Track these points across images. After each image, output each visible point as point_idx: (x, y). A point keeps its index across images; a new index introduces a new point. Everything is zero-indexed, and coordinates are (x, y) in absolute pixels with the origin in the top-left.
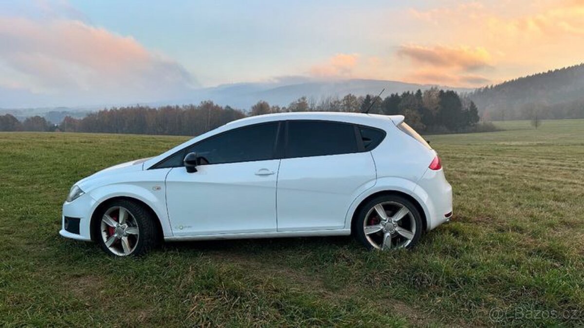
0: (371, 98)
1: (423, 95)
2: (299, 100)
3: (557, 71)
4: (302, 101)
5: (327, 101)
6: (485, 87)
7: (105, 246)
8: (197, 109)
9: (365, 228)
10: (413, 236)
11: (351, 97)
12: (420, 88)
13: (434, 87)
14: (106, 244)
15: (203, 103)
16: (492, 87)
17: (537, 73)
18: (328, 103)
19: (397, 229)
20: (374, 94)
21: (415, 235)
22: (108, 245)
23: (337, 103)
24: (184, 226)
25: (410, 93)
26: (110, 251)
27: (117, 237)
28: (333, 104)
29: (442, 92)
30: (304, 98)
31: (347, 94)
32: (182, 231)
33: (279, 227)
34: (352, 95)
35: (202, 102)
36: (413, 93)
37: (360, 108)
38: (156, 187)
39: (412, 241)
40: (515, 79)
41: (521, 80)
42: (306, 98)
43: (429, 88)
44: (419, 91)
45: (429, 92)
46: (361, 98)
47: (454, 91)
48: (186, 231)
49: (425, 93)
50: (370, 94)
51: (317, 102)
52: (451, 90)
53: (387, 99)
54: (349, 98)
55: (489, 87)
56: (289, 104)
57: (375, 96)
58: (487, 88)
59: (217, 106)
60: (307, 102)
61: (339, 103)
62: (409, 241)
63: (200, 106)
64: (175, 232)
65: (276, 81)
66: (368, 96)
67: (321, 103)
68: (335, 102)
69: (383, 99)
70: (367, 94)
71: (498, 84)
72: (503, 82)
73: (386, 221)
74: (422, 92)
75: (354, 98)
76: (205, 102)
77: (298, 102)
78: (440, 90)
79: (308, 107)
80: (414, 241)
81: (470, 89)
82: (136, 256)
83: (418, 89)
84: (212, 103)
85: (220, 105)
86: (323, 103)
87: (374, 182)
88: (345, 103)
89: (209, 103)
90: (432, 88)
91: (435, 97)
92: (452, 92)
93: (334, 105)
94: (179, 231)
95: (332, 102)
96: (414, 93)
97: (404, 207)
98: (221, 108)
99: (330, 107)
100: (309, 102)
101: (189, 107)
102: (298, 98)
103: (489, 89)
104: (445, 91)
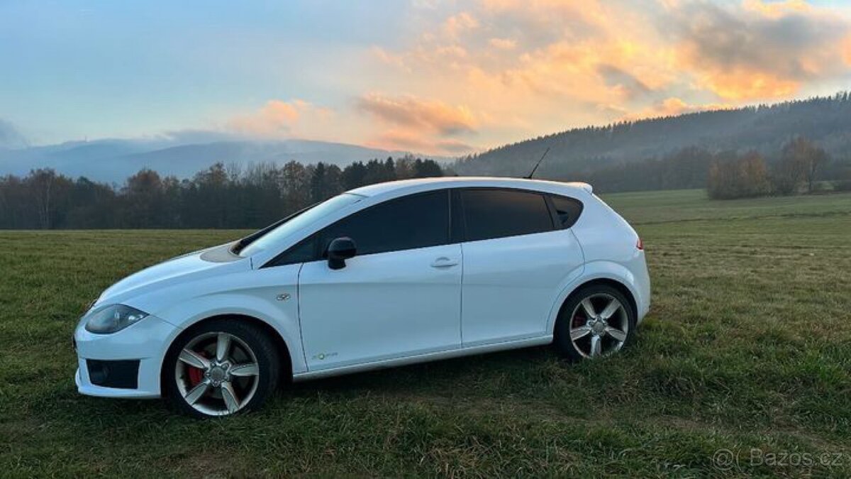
0: (325, 168)
1: (395, 166)
2: (211, 169)
3: (547, 137)
4: (216, 169)
5: (258, 172)
6: (467, 155)
7: (185, 403)
8: (21, 183)
9: (571, 331)
10: (625, 336)
11: (295, 165)
12: (391, 155)
13: (409, 155)
14: (186, 399)
15: (35, 171)
16: (475, 155)
17: (526, 139)
18: (260, 174)
19: (607, 329)
20: (328, 162)
21: (628, 335)
22: (190, 401)
23: (273, 175)
24: (325, 354)
25: (379, 162)
26: (195, 410)
27: (211, 384)
28: (268, 175)
29: (419, 161)
30: (219, 166)
31: (289, 161)
32: (322, 362)
33: (464, 341)
34: (296, 163)
35: (32, 171)
36: (382, 162)
37: (309, 182)
38: (281, 294)
39: (624, 343)
40: (501, 147)
41: (508, 148)
42: (222, 165)
43: (402, 157)
44: (390, 159)
45: (404, 161)
46: (310, 167)
47: (434, 160)
48: (328, 361)
49: (397, 164)
50: (323, 162)
51: (242, 173)
52: (430, 159)
53: (348, 169)
54: (293, 166)
55: (472, 156)
56: (194, 175)
57: (330, 165)
58: (469, 157)
59: (62, 177)
60: (226, 172)
61: (277, 173)
62: (621, 344)
63: (28, 176)
64: (312, 364)
65: (170, 138)
66: (321, 165)
67: (249, 173)
68: (271, 172)
69: (342, 170)
70: (319, 161)
71: (483, 152)
72: (488, 150)
73: (594, 319)
74: (395, 160)
75: (299, 167)
76: (39, 170)
77: (210, 172)
78: (416, 158)
79: (228, 180)
80: (627, 343)
81: (449, 158)
82: (252, 411)
83: (388, 157)
84: (52, 173)
85: (67, 176)
86: (251, 173)
87: (581, 268)
88: (287, 174)
89: (47, 172)
90: (406, 156)
91: (411, 168)
92: (432, 162)
93: (269, 178)
94: (317, 362)
95: (267, 172)
96: (384, 162)
97: (615, 299)
98: (71, 180)
99: (262, 180)
100: (228, 172)
101: (5, 179)
102: (211, 165)
103: (473, 160)
104: (423, 161)
